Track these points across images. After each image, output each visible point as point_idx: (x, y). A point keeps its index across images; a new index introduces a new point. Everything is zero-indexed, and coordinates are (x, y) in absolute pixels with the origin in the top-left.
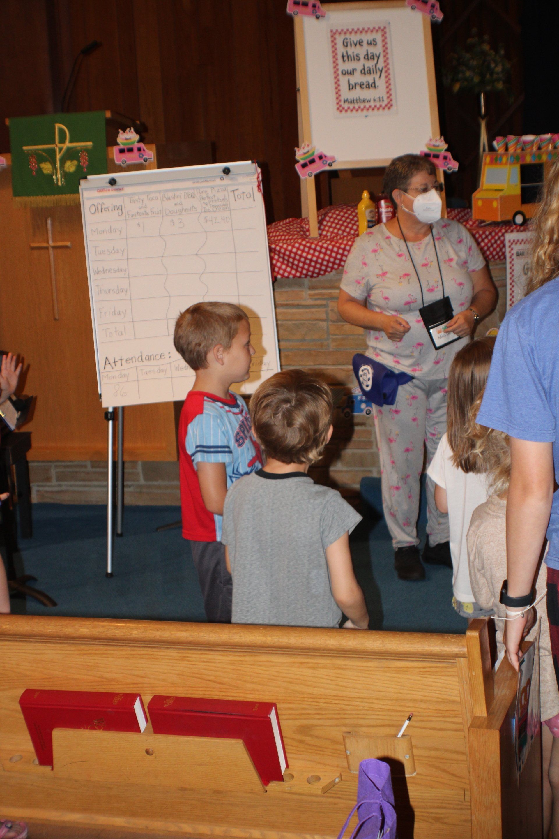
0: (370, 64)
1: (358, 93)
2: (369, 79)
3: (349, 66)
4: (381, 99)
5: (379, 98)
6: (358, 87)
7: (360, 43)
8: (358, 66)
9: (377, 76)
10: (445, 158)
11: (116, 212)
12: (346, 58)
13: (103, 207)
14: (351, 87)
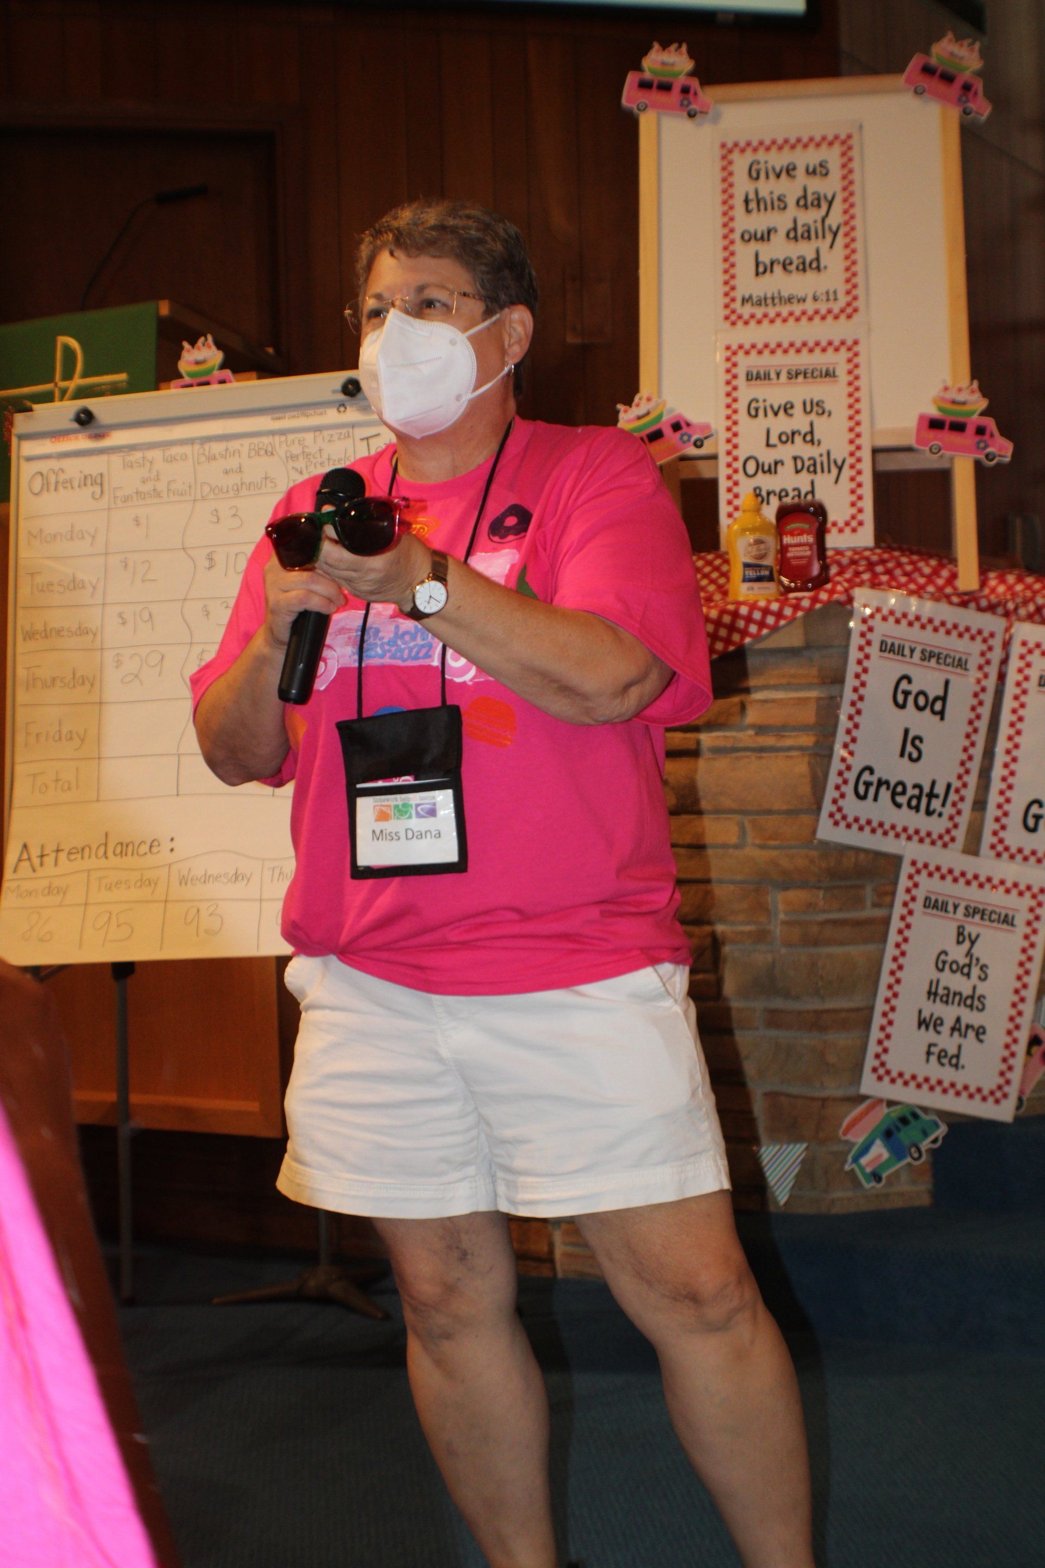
0: (810, 217)
1: (778, 282)
2: (806, 250)
3: (758, 222)
4: (831, 296)
5: (827, 293)
6: (778, 269)
7: (790, 171)
8: (782, 221)
9: (824, 245)
10: (980, 431)
11: (88, 490)
12: (754, 203)
13: (62, 477)
14: (762, 269)
